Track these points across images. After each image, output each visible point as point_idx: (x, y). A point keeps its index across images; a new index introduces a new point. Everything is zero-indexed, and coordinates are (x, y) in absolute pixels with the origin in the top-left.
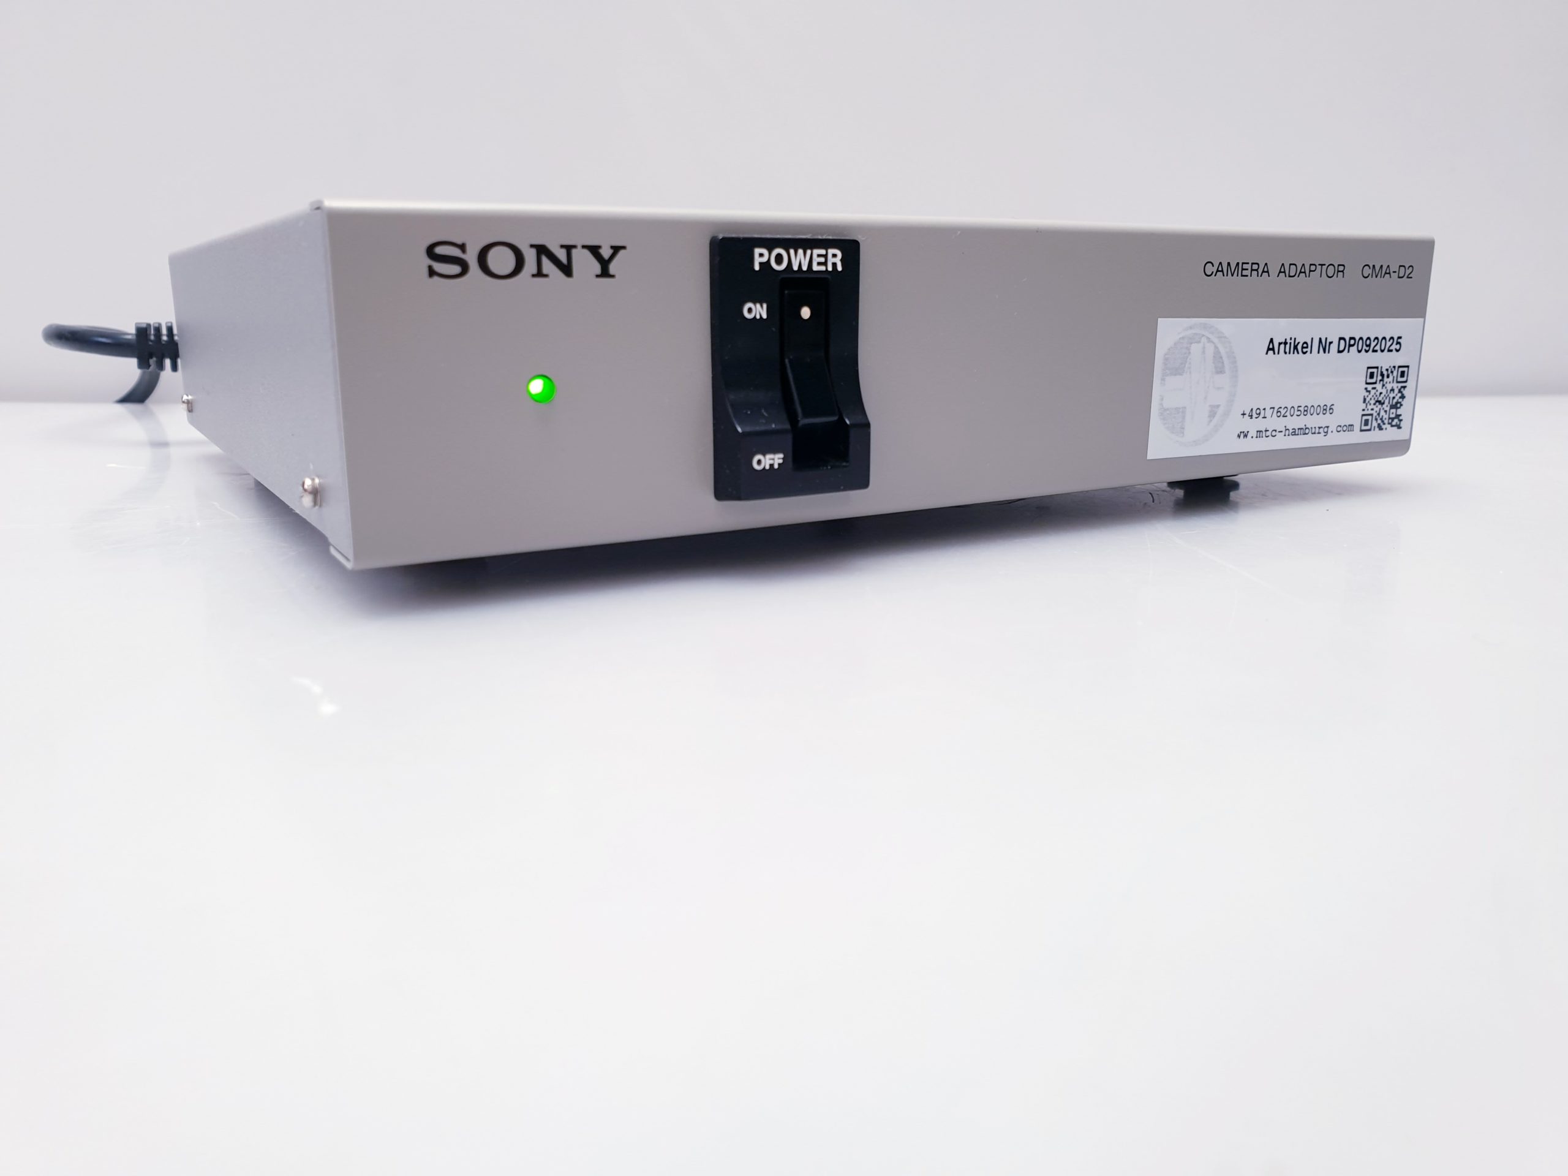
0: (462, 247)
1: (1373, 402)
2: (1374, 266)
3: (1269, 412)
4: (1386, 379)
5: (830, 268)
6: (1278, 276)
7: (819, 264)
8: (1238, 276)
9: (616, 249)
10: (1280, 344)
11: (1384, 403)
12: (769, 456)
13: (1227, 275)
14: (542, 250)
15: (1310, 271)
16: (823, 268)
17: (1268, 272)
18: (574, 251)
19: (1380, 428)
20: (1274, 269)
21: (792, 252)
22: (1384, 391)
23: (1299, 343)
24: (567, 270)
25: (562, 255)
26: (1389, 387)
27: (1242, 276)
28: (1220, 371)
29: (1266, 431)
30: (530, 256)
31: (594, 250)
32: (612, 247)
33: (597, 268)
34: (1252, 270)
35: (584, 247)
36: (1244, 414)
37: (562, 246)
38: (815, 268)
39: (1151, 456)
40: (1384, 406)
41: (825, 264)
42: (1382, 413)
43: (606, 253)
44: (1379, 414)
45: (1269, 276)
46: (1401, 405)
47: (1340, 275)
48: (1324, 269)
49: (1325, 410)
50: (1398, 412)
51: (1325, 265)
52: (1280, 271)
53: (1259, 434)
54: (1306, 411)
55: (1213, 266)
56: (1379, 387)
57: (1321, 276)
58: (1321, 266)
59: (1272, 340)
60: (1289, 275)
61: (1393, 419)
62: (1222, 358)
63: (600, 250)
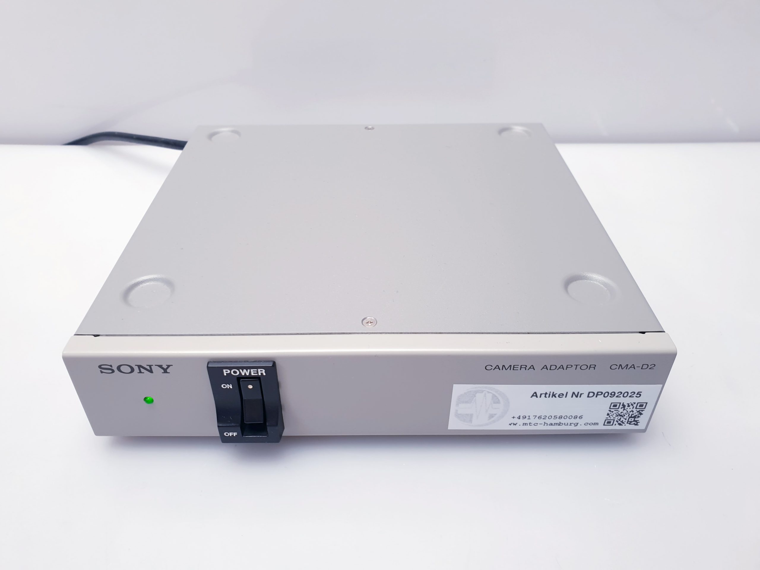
0: (111, 366)
1: (615, 415)
2: (621, 365)
3: (532, 417)
4: (626, 407)
5: (260, 374)
6: (541, 370)
7: (254, 373)
8: (510, 370)
9: (169, 366)
10: (541, 394)
11: (624, 416)
12: (230, 433)
13: (502, 369)
14: (140, 367)
15: (567, 367)
17: (533, 368)
18: (152, 366)
19: (620, 424)
20: (538, 367)
21: (241, 370)
22: (625, 412)
23: (556, 394)
24: (151, 371)
26: (630, 410)
27: (513, 370)
28: (498, 402)
29: (530, 423)
30: (136, 368)
31: (160, 366)
32: (167, 365)
34: (521, 368)
36: (514, 417)
37: (147, 366)
38: (252, 374)
39: (449, 428)
40: (625, 417)
41: (257, 373)
42: (622, 419)
43: (165, 367)
44: (620, 420)
45: (534, 370)
46: (639, 417)
47: (592, 369)
48: (578, 367)
49: (576, 417)
50: (636, 419)
51: (579, 365)
52: (543, 368)
53: (525, 424)
54: (561, 417)
55: (492, 366)
56: (621, 410)
57: (576, 369)
58: (576, 366)
59: (535, 393)
60: (550, 369)
61: (631, 422)
62: (497, 398)
63: (162, 366)
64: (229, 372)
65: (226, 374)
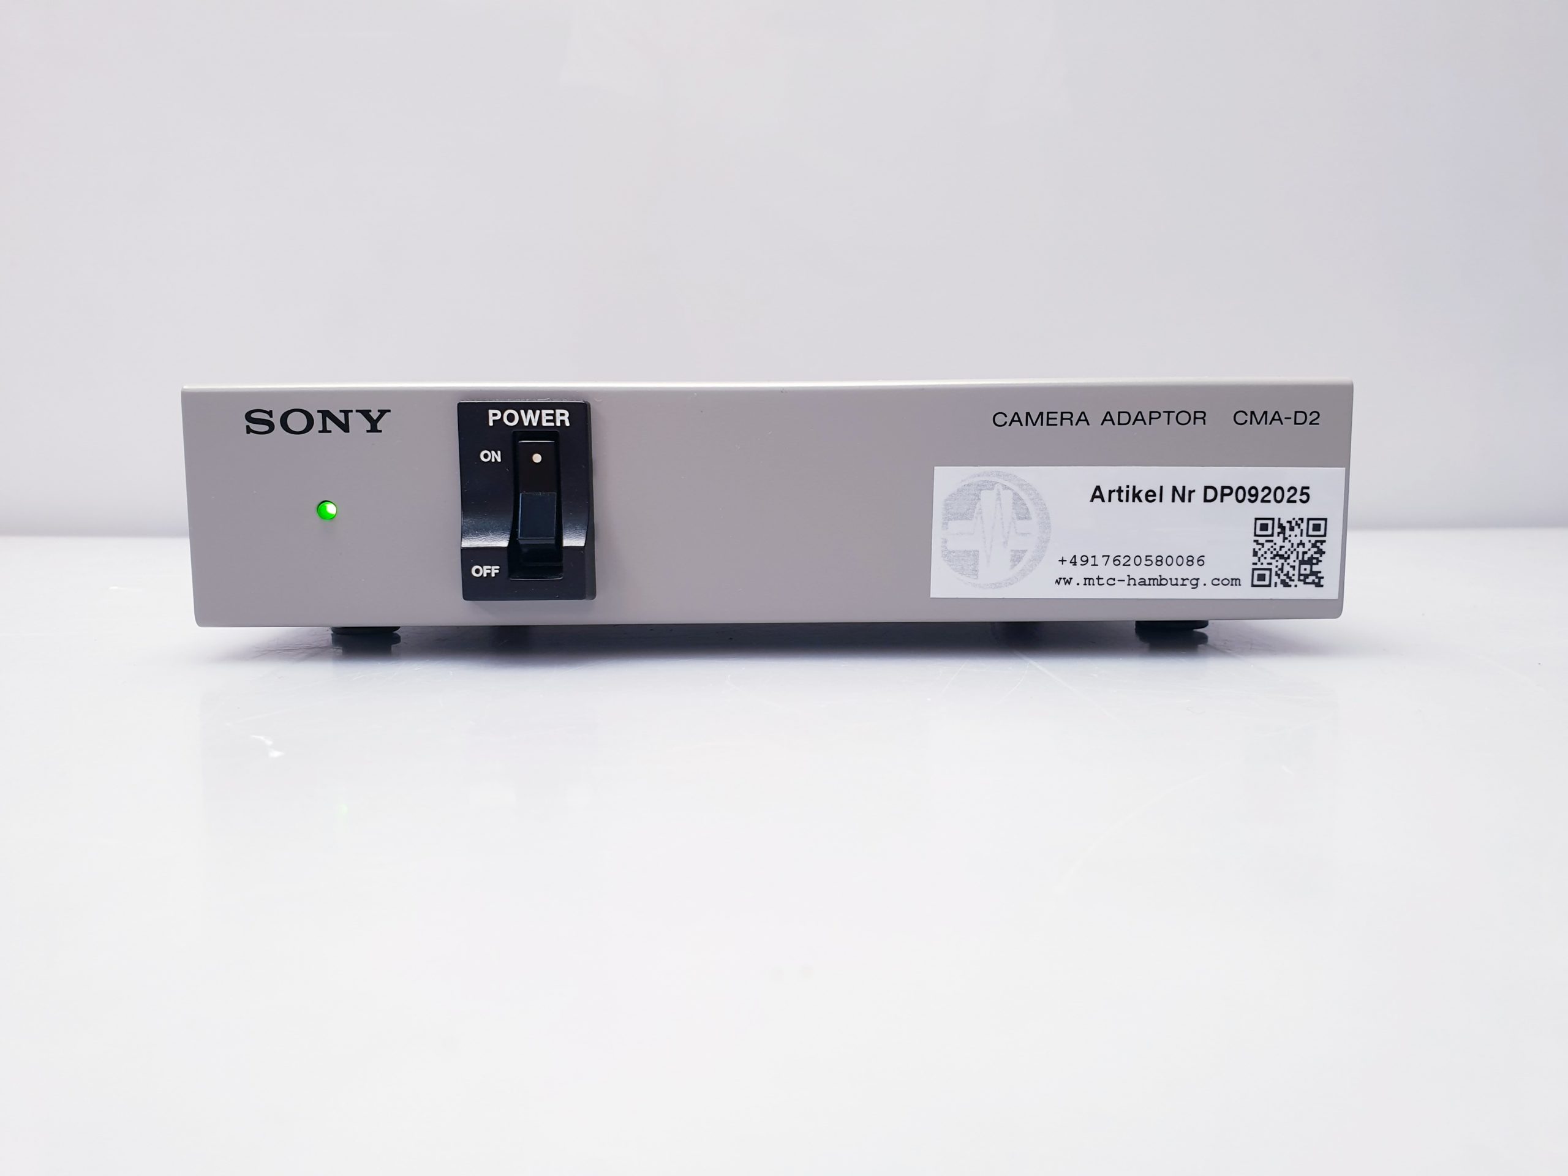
0: (270, 413)
1: (1269, 555)
2: (1253, 413)
3: (1101, 561)
4: (1288, 532)
5: (558, 424)
6: (1102, 424)
7: (548, 421)
8: (1042, 425)
9: (383, 412)
10: (1111, 492)
11: (1288, 557)
12: (485, 567)
13: (1027, 425)
14: (326, 414)
15: (1151, 418)
16: (552, 424)
17: (1086, 420)
18: (350, 414)
19: (1285, 584)
20: (1095, 417)
21: (522, 412)
22: (1287, 545)
23: (1140, 491)
24: (345, 427)
25: (341, 417)
26: (1296, 541)
27: (1048, 424)
28: (1026, 517)
29: (1098, 579)
30: (318, 419)
31: (366, 413)
32: (379, 411)
33: (368, 426)
34: (1062, 419)
35: (357, 411)
36: (1063, 561)
37: (341, 411)
38: (544, 424)
39: (934, 594)
40: (1290, 561)
41: (554, 421)
42: (1287, 568)
43: (375, 415)
44: (1282, 569)
45: (1088, 424)
46: (1319, 561)
47: (1199, 422)
48: (1173, 416)
49: (1190, 561)
50: (1315, 568)
51: (1174, 412)
52: (1105, 420)
53: (1088, 581)
54: (1159, 561)
55: (1006, 416)
56: (1278, 540)
57: (1168, 424)
58: (1167, 414)
59: (1098, 488)
60: (1119, 424)
61: (1306, 576)
62: (1025, 504)
63: (370, 413)
64: (498, 417)
65: (494, 421)
